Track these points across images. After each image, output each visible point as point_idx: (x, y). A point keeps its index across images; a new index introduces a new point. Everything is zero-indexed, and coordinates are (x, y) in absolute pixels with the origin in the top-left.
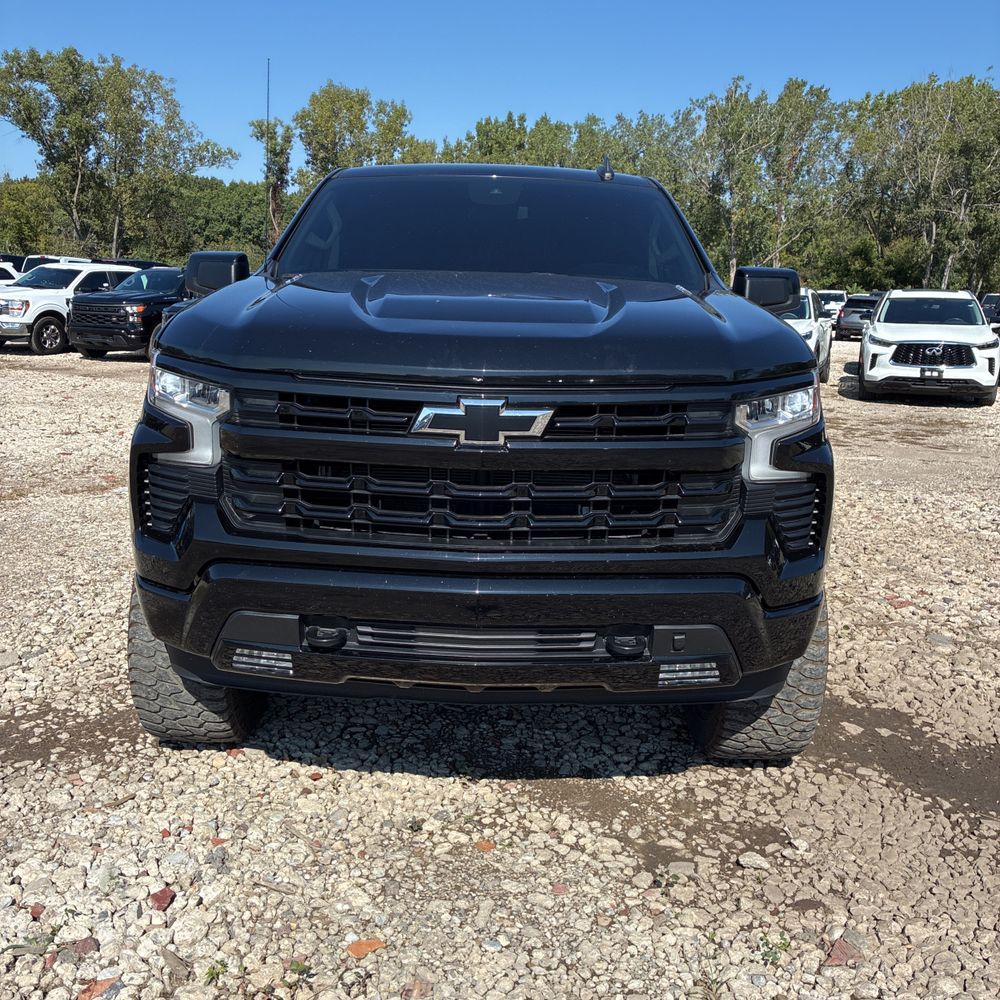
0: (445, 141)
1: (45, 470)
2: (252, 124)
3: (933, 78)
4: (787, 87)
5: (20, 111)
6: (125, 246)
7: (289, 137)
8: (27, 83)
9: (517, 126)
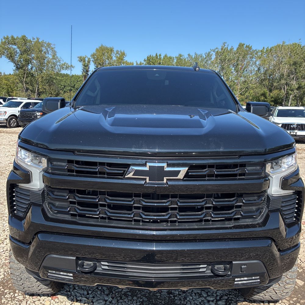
0: (136, 62)
1: (3, 169)
2: (78, 57)
3: (284, 43)
4: (239, 45)
5: (8, 54)
6: (39, 94)
7: (89, 61)
8: (11, 46)
9: (159, 58)
